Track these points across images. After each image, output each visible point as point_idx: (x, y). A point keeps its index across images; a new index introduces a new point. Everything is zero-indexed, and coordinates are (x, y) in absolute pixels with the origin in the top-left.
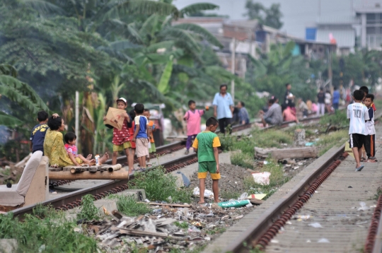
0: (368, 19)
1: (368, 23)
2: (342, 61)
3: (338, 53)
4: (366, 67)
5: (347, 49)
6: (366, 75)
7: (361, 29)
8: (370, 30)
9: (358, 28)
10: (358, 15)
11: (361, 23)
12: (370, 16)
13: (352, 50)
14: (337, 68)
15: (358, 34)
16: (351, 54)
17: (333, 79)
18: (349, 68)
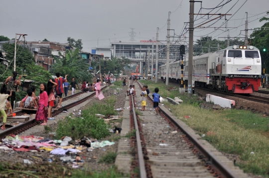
1: (116, 49)
2: (105, 62)
3: (104, 59)
4: (116, 65)
5: (108, 58)
6: (116, 69)
7: (113, 51)
8: (117, 51)
9: (112, 50)
10: (113, 45)
12: (117, 46)
13: (110, 59)
14: (103, 65)
15: (112, 52)
16: (109, 60)
17: (101, 70)
18: (108, 66)
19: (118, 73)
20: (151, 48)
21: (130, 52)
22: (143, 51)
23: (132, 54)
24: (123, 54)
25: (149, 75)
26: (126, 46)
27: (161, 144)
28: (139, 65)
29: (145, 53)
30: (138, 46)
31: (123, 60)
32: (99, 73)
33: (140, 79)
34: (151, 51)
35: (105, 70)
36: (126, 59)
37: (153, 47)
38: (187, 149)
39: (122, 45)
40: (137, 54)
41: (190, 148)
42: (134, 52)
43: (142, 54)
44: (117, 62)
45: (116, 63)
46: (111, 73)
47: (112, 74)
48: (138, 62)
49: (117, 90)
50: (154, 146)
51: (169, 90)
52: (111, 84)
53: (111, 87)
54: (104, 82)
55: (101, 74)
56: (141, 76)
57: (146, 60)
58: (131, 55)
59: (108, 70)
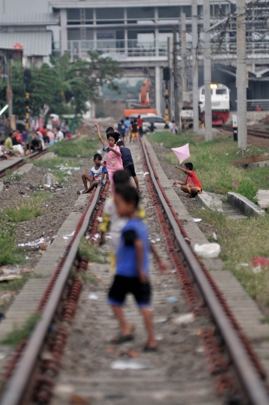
0: (69, 18)
1: (69, 23)
2: (27, 73)
3: (25, 63)
4: (67, 84)
5: (40, 57)
6: (68, 96)
7: (60, 33)
8: (72, 33)
9: (56, 30)
10: (56, 11)
11: (59, 24)
12: (73, 13)
13: (47, 60)
14: (20, 84)
15: (56, 39)
16: (45, 66)
17: (14, 104)
18: (39, 86)
19: (78, 111)
20: (189, 15)
21: (120, 35)
22: (164, 29)
23: (126, 39)
24: (95, 43)
25: (184, 114)
26: (103, 12)
27: (119, 365)
28: (153, 78)
29: (171, 35)
30: (147, 11)
31: (92, 64)
32: (6, 114)
33: (152, 128)
34: (189, 28)
35: (27, 103)
36: (104, 61)
37: (194, 12)
38: (202, 379)
39: (89, 12)
40: (144, 39)
41: (214, 373)
42: (134, 33)
43: (162, 38)
44: (74, 71)
45: (69, 75)
46: (52, 111)
47: (55, 117)
48: (147, 70)
49: (60, 174)
50: (90, 371)
51: (246, 166)
52: (41, 151)
53: (40, 164)
54: (19, 148)
55: (12, 117)
56: (158, 120)
57: (175, 61)
58: (122, 45)
59: (40, 103)
